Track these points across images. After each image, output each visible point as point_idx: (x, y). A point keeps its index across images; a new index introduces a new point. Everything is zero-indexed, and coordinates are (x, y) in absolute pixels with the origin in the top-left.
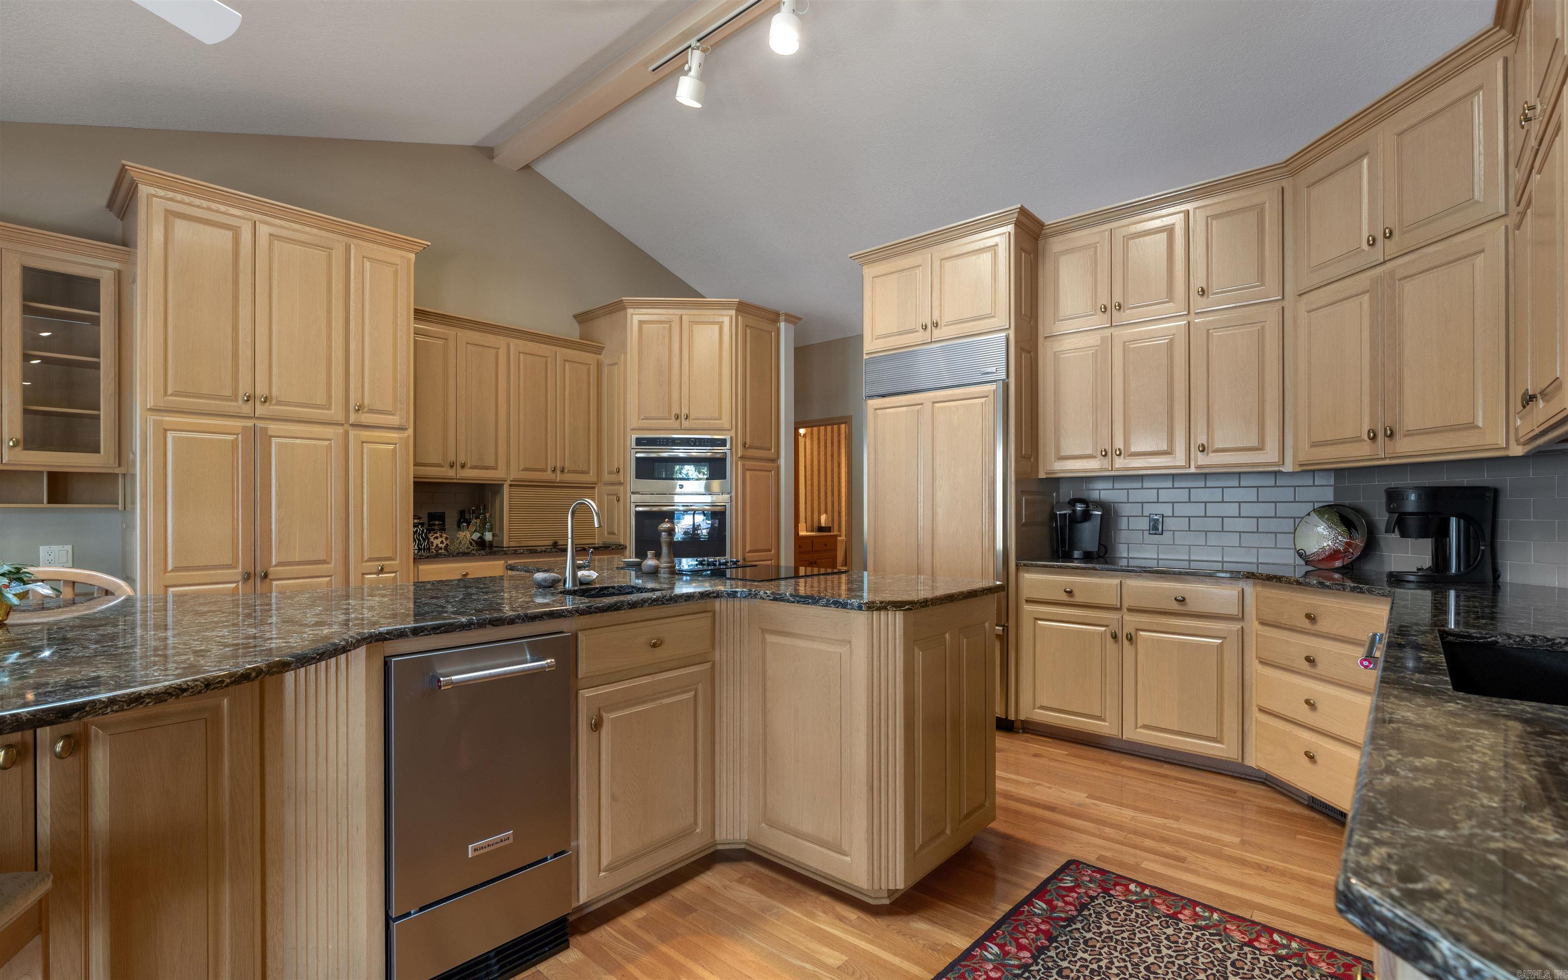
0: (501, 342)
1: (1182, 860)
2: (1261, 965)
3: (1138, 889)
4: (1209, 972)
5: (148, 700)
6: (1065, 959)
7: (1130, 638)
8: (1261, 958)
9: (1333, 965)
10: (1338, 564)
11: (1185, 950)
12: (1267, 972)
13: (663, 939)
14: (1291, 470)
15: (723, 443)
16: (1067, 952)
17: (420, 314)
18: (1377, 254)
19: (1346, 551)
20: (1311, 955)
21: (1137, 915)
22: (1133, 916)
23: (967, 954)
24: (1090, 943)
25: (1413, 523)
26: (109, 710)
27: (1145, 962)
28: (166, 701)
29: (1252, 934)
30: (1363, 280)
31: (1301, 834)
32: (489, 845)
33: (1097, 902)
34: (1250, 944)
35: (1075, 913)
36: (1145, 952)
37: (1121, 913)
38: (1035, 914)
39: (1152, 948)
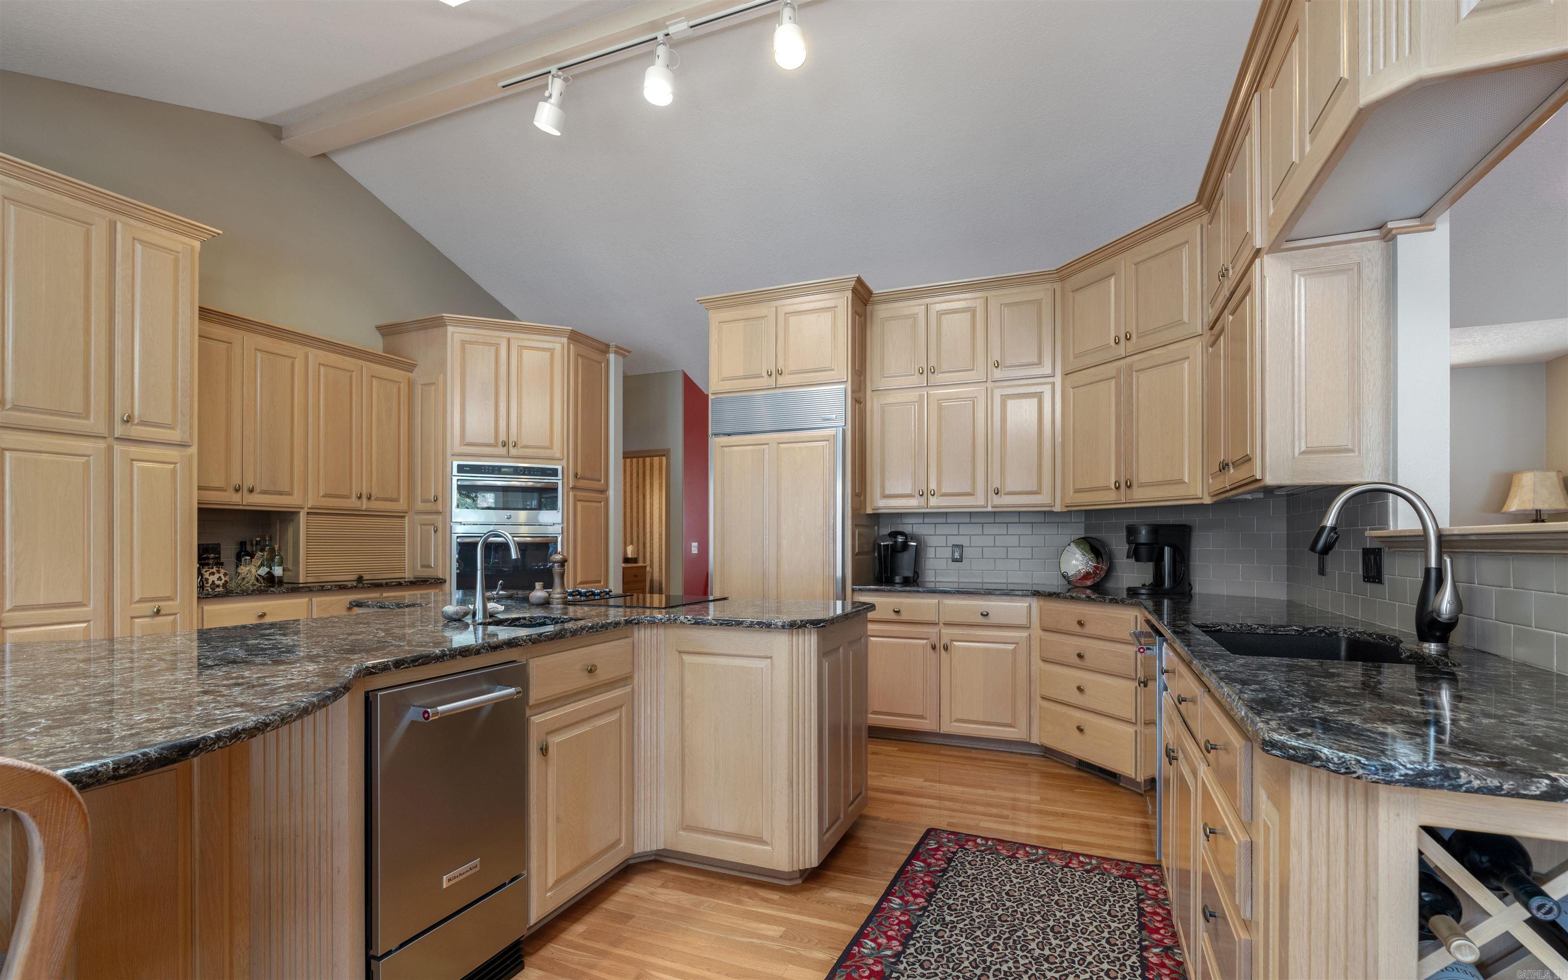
0: (298, 350)
1: (1006, 817)
2: (1077, 878)
3: (984, 842)
4: (1047, 888)
5: (243, 736)
6: (949, 898)
7: (946, 648)
8: (1077, 874)
9: (1119, 870)
10: (1089, 583)
11: (1028, 877)
12: (1082, 882)
13: (616, 943)
14: (1059, 510)
15: (554, 472)
16: (950, 893)
17: (205, 313)
18: (1121, 350)
19: (1095, 573)
20: (1105, 866)
21: (989, 860)
22: (986, 861)
23: (878, 908)
24: (963, 884)
25: (1143, 551)
26: (216, 746)
27: (1004, 890)
28: (255, 736)
29: (1066, 859)
30: (1110, 369)
31: (1077, 788)
32: (461, 874)
33: (958, 855)
34: (1067, 866)
35: (946, 866)
36: (1002, 883)
37: (978, 860)
38: (917, 871)
39: (1006, 880)
